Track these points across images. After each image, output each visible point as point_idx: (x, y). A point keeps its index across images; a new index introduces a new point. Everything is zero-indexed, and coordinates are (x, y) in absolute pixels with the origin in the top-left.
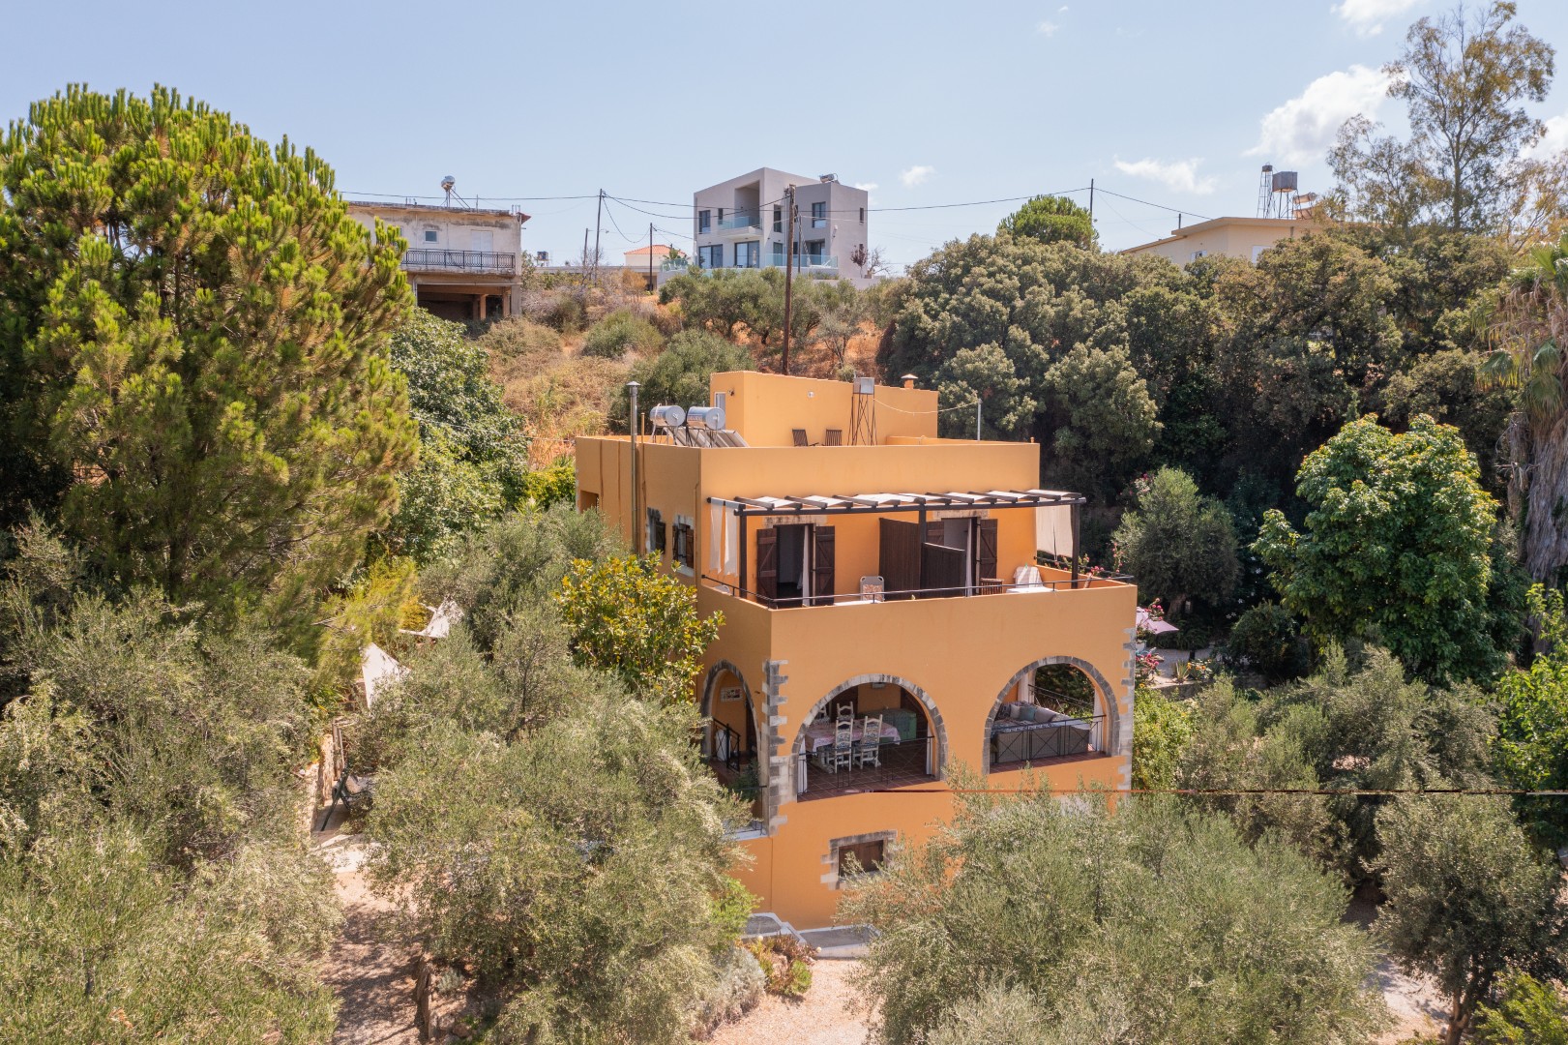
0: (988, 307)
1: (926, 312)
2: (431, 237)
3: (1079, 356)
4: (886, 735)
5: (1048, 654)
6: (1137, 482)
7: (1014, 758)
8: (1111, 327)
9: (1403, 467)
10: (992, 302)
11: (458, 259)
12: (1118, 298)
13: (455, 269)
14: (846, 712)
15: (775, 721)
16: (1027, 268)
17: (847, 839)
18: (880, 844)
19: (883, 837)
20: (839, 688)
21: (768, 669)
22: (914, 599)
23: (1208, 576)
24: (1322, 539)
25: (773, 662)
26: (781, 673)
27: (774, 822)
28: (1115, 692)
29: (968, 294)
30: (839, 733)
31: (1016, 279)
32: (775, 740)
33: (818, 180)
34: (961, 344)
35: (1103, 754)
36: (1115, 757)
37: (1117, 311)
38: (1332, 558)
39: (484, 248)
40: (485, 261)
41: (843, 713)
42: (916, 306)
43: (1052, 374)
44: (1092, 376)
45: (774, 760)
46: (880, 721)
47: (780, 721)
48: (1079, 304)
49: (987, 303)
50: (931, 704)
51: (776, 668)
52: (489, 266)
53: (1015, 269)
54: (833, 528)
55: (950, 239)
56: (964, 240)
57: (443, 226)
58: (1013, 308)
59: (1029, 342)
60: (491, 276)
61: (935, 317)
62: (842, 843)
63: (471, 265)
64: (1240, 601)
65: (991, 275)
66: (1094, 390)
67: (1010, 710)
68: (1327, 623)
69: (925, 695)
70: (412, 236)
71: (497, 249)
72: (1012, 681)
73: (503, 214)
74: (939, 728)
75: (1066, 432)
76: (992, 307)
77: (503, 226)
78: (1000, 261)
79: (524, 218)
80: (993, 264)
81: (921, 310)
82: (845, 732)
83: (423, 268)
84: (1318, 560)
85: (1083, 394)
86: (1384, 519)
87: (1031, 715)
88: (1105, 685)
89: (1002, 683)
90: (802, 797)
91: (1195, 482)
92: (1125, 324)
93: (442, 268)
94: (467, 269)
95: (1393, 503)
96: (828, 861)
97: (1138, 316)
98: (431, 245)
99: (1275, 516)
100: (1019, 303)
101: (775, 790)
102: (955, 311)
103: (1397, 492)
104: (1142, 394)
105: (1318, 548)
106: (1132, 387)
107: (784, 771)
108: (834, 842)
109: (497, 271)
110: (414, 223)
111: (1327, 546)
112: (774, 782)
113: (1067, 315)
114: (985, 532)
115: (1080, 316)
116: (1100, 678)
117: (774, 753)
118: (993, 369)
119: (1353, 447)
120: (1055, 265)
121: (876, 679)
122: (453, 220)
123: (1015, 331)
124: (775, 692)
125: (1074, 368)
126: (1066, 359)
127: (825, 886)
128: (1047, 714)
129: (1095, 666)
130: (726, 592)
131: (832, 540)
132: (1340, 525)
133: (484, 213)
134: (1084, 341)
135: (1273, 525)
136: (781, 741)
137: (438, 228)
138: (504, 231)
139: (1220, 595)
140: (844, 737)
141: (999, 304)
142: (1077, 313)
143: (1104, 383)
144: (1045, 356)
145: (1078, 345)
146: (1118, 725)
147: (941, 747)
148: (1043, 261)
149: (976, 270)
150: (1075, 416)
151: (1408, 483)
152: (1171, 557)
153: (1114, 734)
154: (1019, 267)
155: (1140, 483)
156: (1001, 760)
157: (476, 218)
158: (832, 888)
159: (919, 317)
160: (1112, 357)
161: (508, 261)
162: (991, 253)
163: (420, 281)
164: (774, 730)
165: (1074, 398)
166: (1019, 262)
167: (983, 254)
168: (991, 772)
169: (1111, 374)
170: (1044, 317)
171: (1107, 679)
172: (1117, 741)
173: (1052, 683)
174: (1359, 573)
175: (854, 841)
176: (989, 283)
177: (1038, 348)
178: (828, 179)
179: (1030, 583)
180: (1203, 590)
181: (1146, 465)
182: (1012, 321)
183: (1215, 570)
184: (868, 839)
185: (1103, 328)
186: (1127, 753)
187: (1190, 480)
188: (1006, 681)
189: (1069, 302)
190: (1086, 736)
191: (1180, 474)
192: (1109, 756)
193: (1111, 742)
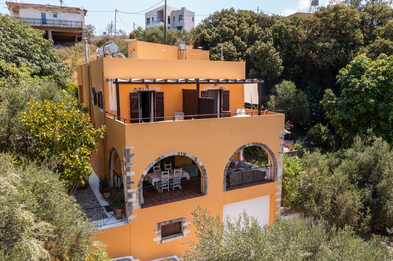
0: (227, 30)
1: (208, 33)
2: (55, 16)
3: (257, 45)
4: (184, 176)
5: (249, 142)
6: (276, 86)
7: (236, 184)
8: (267, 36)
9: (379, 70)
10: (229, 29)
11: (64, 23)
12: (269, 27)
13: (63, 26)
14: (168, 167)
15: (129, 174)
16: (240, 18)
17: (164, 222)
18: (180, 223)
19: (181, 220)
20: (159, 158)
21: (125, 151)
22: (193, 119)
23: (300, 115)
24: (348, 98)
25: (127, 148)
26: (131, 153)
27: (130, 218)
28: (276, 157)
29: (221, 27)
30: (163, 176)
31: (236, 22)
32: (130, 182)
33: (181, 9)
34: (219, 42)
35: (271, 181)
36: (275, 182)
37: (269, 31)
38: (352, 105)
39: (72, 20)
40: (73, 23)
41: (167, 167)
42: (205, 32)
43: (249, 51)
44: (262, 51)
45: (129, 191)
46: (181, 170)
47: (131, 174)
48: (257, 29)
49: (227, 29)
50: (201, 164)
51: (128, 151)
52: (74, 25)
53: (236, 19)
54: (163, 93)
55: (215, 11)
56: (220, 11)
57: (59, 13)
58: (235, 31)
59: (241, 41)
60: (75, 29)
61: (210, 35)
62: (162, 224)
63: (68, 25)
64: (309, 124)
65: (228, 20)
66: (262, 56)
67: (234, 163)
68: (347, 129)
69: (198, 160)
70: (49, 16)
71: (77, 20)
72: (235, 153)
73: (78, 9)
74: (205, 174)
75: (253, 69)
76: (229, 30)
77: (78, 13)
78: (231, 16)
79: (85, 11)
80: (229, 17)
81: (206, 32)
82: (165, 176)
83: (52, 25)
84: (347, 106)
85: (258, 57)
86: (373, 89)
87: (242, 165)
88: (272, 154)
89: (231, 154)
90: (143, 206)
91: (295, 85)
92: (271, 35)
93: (59, 26)
94: (67, 26)
95: (376, 83)
96: (156, 232)
97: (276, 33)
98: (55, 19)
99: (329, 91)
100: (237, 29)
101: (130, 204)
102: (217, 32)
103: (378, 80)
104: (277, 57)
105: (347, 101)
106: (274, 55)
107: (134, 195)
108: (159, 224)
109: (77, 27)
110: (49, 12)
111: (351, 100)
112: (130, 200)
113: (253, 33)
114: (225, 95)
115: (257, 32)
116: (270, 151)
117: (129, 188)
118: (229, 49)
119: (359, 64)
120: (249, 18)
121: (176, 154)
122: (62, 11)
123: (236, 38)
124: (129, 161)
125: (255, 49)
126: (253, 46)
127: (156, 242)
128: (249, 165)
129: (268, 146)
130: (112, 118)
131: (163, 98)
132: (357, 93)
133: (71, 9)
134: (259, 40)
135: (328, 94)
136: (132, 183)
137: (57, 13)
138: (79, 15)
139: (303, 122)
140: (165, 178)
141: (231, 29)
142: (256, 31)
143: (265, 53)
144: (246, 46)
145: (257, 41)
146: (277, 170)
147: (205, 182)
148: (245, 17)
149: (224, 19)
150: (256, 64)
151: (381, 77)
152: (288, 109)
153: (276, 173)
154: (237, 18)
155: (277, 86)
156: (230, 185)
157: (69, 10)
158: (159, 243)
159: (205, 34)
160: (268, 45)
161: (81, 24)
162: (228, 14)
163: (52, 30)
164: (129, 178)
165: (255, 59)
166: (238, 17)
167: (226, 14)
168: (227, 190)
169: (267, 51)
170: (245, 33)
171: (273, 151)
172: (276, 176)
173: (250, 152)
174: (363, 110)
175: (168, 223)
176: (228, 23)
177: (244, 43)
178: (183, 9)
179: (242, 113)
180: (298, 120)
181: (279, 80)
182: (235, 35)
183: (302, 114)
184: (174, 221)
185: (265, 36)
186: (280, 180)
187: (293, 84)
188: (233, 153)
189: (253, 29)
190: (264, 174)
191: (290, 82)
192: (273, 181)
193: (274, 176)
